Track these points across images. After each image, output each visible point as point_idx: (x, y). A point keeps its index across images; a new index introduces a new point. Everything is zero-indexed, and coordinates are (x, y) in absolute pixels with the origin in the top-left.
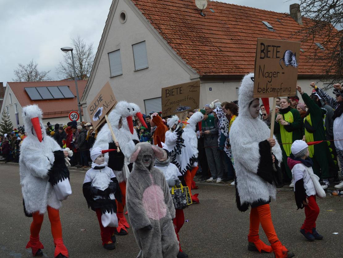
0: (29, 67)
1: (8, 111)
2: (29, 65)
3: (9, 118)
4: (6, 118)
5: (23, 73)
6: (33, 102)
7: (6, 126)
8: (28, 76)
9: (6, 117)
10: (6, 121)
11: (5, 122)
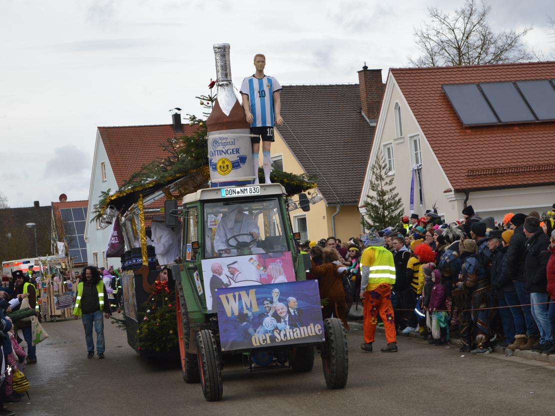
0: (461, 20)
1: (390, 161)
2: (463, 12)
3: (391, 182)
4: (383, 183)
5: (444, 38)
6: (468, 131)
7: (383, 208)
8: (459, 49)
9: (381, 179)
10: (383, 193)
11: (379, 195)
